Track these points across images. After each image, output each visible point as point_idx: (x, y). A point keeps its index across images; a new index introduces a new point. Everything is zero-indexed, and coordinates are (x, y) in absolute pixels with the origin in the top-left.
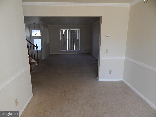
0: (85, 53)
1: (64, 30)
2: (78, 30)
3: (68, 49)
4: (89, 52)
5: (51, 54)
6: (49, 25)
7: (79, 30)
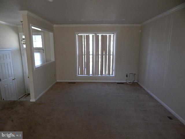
0: (125, 82)
1: (84, 36)
2: (112, 35)
3: (91, 73)
4: (133, 80)
5: (58, 81)
6: (55, 26)
7: (114, 36)
